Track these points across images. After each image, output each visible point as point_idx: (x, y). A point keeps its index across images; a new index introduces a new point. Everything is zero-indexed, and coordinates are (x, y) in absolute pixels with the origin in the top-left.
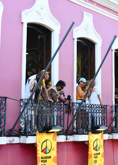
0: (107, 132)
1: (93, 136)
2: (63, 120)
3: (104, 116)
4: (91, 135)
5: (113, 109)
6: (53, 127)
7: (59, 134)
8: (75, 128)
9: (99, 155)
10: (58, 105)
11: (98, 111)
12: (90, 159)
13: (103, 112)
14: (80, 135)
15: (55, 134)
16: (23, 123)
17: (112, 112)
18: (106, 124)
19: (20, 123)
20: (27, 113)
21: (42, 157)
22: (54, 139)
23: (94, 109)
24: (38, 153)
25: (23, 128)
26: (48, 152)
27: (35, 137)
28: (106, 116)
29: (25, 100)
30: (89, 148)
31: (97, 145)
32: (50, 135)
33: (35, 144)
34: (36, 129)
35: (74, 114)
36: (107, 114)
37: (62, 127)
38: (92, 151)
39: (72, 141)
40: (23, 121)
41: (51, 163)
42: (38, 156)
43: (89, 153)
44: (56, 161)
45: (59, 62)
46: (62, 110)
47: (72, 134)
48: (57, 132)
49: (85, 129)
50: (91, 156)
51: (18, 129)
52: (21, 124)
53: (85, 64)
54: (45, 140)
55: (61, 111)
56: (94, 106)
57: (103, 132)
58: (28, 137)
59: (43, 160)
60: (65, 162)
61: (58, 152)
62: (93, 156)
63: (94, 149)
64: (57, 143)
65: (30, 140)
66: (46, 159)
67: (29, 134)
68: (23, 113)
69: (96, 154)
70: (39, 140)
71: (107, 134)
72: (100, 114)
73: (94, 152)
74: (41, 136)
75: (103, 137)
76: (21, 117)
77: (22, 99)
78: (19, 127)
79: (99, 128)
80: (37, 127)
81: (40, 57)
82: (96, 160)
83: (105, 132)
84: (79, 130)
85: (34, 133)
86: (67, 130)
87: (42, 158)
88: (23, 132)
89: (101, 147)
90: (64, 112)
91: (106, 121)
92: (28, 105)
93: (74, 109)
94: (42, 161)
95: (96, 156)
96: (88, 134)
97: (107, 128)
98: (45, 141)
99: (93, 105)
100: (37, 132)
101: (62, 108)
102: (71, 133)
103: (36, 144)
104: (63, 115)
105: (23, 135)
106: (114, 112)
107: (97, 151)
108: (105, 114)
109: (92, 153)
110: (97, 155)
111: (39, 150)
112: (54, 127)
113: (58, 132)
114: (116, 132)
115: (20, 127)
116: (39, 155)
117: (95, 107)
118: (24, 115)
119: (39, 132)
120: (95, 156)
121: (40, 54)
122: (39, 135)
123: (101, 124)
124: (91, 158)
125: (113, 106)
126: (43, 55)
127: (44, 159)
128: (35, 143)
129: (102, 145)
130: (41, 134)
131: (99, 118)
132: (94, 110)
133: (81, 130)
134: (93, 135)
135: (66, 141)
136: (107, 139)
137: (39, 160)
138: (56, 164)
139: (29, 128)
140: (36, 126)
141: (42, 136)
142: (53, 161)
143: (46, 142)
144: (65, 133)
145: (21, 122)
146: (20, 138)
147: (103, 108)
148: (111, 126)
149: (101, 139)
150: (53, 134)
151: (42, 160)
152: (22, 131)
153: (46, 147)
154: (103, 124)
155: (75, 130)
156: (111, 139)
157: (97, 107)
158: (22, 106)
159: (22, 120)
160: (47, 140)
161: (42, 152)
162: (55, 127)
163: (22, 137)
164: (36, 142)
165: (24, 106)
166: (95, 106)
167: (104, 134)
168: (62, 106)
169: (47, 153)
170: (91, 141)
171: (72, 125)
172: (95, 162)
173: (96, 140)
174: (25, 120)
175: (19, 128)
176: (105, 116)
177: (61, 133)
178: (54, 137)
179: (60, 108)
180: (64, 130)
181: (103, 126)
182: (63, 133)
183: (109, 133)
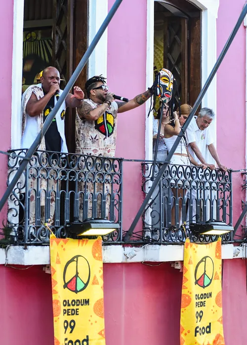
0: (230, 240)
1: (194, 249)
2: (117, 206)
3: (224, 198)
4: (189, 246)
6: (93, 223)
7: (108, 241)
8: (149, 228)
9: (210, 298)
10: (106, 166)
11: (207, 185)
12: (187, 308)
13: (222, 187)
14: (162, 245)
15: (97, 241)
16: (14, 212)
17: (243, 188)
18: (227, 217)
19: (8, 212)
20: (25, 186)
21: (65, 301)
22: (97, 255)
23: (197, 179)
24: (55, 290)
25: (15, 225)
26: (82, 287)
27: (47, 248)
28: (230, 199)
29: (20, 151)
30: (183, 279)
31: (205, 271)
32: (85, 242)
33: (46, 268)
34: (50, 227)
35: (147, 190)
36: (231, 192)
37: (117, 223)
38: (190, 288)
39: (141, 263)
40: (15, 207)
41: (91, 316)
42: (54, 297)
43: (184, 292)
44: (103, 312)
45: (108, 54)
46: (117, 179)
47: (141, 242)
48: (102, 236)
49: (175, 231)
50: (189, 301)
51: (3, 227)
52: (10, 215)
54: (74, 258)
55: (114, 181)
56: (197, 171)
57: (220, 239)
58: (29, 247)
59: (68, 310)
60: (123, 315)
62: (194, 301)
63: (197, 282)
64: (104, 264)
65: (33, 256)
66: (75, 307)
68: (16, 187)
69: (202, 294)
70: (58, 255)
71: (232, 245)
72: (214, 193)
73: (196, 290)
74: (62, 246)
75: (220, 251)
76: (9, 197)
77: (13, 151)
78: (5, 222)
79: (211, 228)
81: (57, 42)
82: (201, 312)
83: (226, 239)
84: (160, 232)
85: (44, 238)
86: (129, 233)
87: (66, 303)
88: (16, 235)
89: (215, 279)
90: (121, 185)
91: (228, 212)
92: (29, 165)
93: (147, 179)
94: (65, 312)
95: (203, 300)
96: (182, 243)
97: (232, 228)
98: (72, 260)
99: (194, 170)
100: (52, 235)
101: (116, 175)
102: (138, 240)
103: (48, 266)
104: (119, 194)
105: (15, 244)
107: (204, 287)
108: (227, 193)
109: (190, 293)
110: (205, 298)
111: (56, 282)
112: (96, 223)
113: (105, 236)
115: (8, 221)
116: (58, 294)
117: (200, 173)
118: (17, 191)
119: (56, 236)
120: (200, 300)
121: (57, 33)
122: (58, 243)
123: (215, 217)
124: (187, 305)
125: (246, 173)
126: (65, 36)
127: (71, 307)
128: (47, 263)
129: (216, 273)
130: (62, 241)
131: (211, 203)
133: (165, 232)
134: (194, 245)
135: (124, 261)
136: (231, 257)
137: (59, 309)
139: (30, 225)
141: (65, 246)
142: (95, 311)
143: (77, 261)
144: (123, 240)
145: (11, 209)
146: (6, 251)
147: (222, 174)
148: (242, 223)
149: (216, 256)
150: (92, 241)
151: (67, 308)
152: (11, 234)
153: (77, 276)
154: (221, 219)
155: (148, 234)
156: (241, 258)
157: (205, 175)
158: (13, 167)
159: (11, 205)
160: (79, 258)
161: (64, 288)
162: (98, 223)
163: (12, 249)
164: (50, 261)
165: (17, 168)
166: (201, 170)
167: (222, 243)
168: (117, 169)
169: (78, 290)
170: (190, 263)
171: (141, 219)
172: (197, 318)
173: (202, 261)
174: (19, 204)
175: (5, 224)
176: (226, 198)
177: (113, 240)
178: (95, 249)
179: (111, 175)
180: (122, 231)
181: (221, 222)
182: (119, 240)
183: (237, 244)
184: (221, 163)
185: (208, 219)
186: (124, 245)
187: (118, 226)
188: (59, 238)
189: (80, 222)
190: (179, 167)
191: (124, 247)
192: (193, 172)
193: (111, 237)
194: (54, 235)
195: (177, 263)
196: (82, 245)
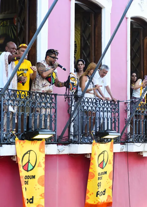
0: (119, 141)
1: (98, 147)
2: (54, 121)
3: (115, 117)
4: (95, 145)
5: (128, 106)
6: (40, 131)
7: (48, 142)
8: (72, 134)
9: (106, 175)
10: (48, 98)
11: (105, 109)
13: (114, 110)
14: (79, 144)
15: (43, 142)
17: (126, 111)
18: (117, 128)
22: (42, 150)
23: (100, 106)
27: (14, 145)
28: (118, 117)
30: (91, 163)
31: (104, 159)
32: (35, 142)
33: (13, 158)
34: (15, 134)
36: (119, 114)
37: (53, 131)
39: (68, 154)
41: (36, 185)
43: (90, 171)
44: (44, 183)
45: (49, 33)
46: (53, 106)
47: (68, 142)
48: (45, 139)
49: (87, 136)
50: (93, 176)
53: (86, 39)
54: (28, 151)
55: (52, 107)
57: (113, 140)
58: (3, 145)
60: (57, 185)
61: (46, 169)
62: (97, 176)
63: (99, 165)
64: (46, 155)
65: (6, 151)
66: (27, 180)
67: (5, 142)
69: (102, 173)
71: (120, 144)
72: (109, 114)
73: (100, 170)
74: (22, 145)
75: (113, 148)
79: (107, 134)
80: (16, 131)
81: (19, 27)
83: (116, 141)
84: (78, 137)
85: (11, 140)
86: (60, 137)
89: (109, 164)
90: (56, 109)
91: (117, 125)
92: (3, 98)
96: (91, 143)
97: (119, 134)
98: (27, 153)
99: (98, 100)
100: (17, 139)
101: (53, 104)
102: (66, 141)
104: (55, 114)
106: (129, 111)
107: (103, 168)
108: (117, 114)
109: (95, 172)
112: (41, 131)
113: (47, 139)
114: (133, 141)
117: (101, 103)
119: (19, 139)
121: (19, 21)
122: (20, 143)
123: (110, 128)
124: (92, 178)
125: (127, 103)
126: (24, 23)
128: (14, 154)
129: (110, 160)
130: (22, 142)
132: (99, 108)
133: (81, 137)
134: (98, 144)
135: (58, 154)
136: (119, 151)
138: (44, 187)
140: (15, 129)
142: (39, 182)
144: (57, 141)
147: (114, 103)
148: (125, 131)
149: (110, 151)
150: (40, 142)
153: (29, 162)
154: (113, 129)
155: (72, 138)
156: (125, 152)
157: (104, 104)
162: (43, 131)
166: (102, 101)
167: (114, 143)
168: (54, 100)
170: (95, 154)
171: (67, 129)
173: (102, 153)
176: (116, 117)
177: (51, 142)
178: (41, 147)
179: (50, 104)
180: (56, 136)
181: (113, 131)
182: (55, 141)
183: (122, 143)
184: (113, 97)
185: (106, 129)
186: (58, 144)
187: (54, 133)
188: (20, 140)
189: (32, 130)
190: (89, 99)
191: (57, 145)
192: (97, 102)
193: (50, 140)
194: (18, 139)
195: (88, 155)
196: (34, 144)
